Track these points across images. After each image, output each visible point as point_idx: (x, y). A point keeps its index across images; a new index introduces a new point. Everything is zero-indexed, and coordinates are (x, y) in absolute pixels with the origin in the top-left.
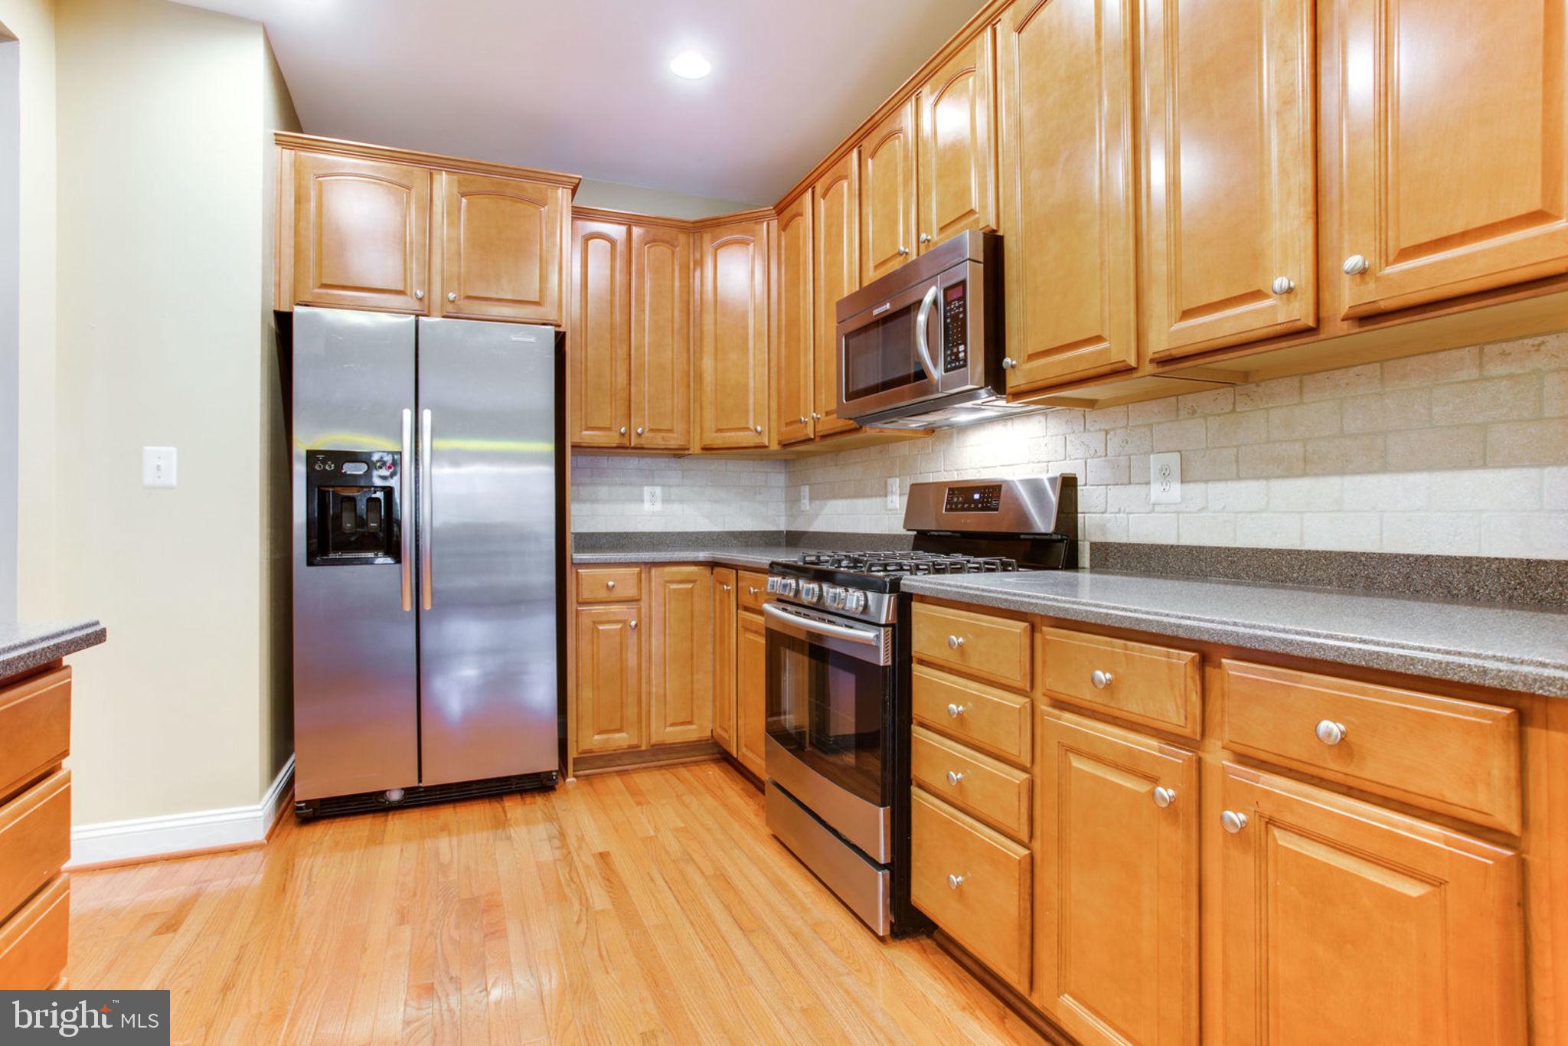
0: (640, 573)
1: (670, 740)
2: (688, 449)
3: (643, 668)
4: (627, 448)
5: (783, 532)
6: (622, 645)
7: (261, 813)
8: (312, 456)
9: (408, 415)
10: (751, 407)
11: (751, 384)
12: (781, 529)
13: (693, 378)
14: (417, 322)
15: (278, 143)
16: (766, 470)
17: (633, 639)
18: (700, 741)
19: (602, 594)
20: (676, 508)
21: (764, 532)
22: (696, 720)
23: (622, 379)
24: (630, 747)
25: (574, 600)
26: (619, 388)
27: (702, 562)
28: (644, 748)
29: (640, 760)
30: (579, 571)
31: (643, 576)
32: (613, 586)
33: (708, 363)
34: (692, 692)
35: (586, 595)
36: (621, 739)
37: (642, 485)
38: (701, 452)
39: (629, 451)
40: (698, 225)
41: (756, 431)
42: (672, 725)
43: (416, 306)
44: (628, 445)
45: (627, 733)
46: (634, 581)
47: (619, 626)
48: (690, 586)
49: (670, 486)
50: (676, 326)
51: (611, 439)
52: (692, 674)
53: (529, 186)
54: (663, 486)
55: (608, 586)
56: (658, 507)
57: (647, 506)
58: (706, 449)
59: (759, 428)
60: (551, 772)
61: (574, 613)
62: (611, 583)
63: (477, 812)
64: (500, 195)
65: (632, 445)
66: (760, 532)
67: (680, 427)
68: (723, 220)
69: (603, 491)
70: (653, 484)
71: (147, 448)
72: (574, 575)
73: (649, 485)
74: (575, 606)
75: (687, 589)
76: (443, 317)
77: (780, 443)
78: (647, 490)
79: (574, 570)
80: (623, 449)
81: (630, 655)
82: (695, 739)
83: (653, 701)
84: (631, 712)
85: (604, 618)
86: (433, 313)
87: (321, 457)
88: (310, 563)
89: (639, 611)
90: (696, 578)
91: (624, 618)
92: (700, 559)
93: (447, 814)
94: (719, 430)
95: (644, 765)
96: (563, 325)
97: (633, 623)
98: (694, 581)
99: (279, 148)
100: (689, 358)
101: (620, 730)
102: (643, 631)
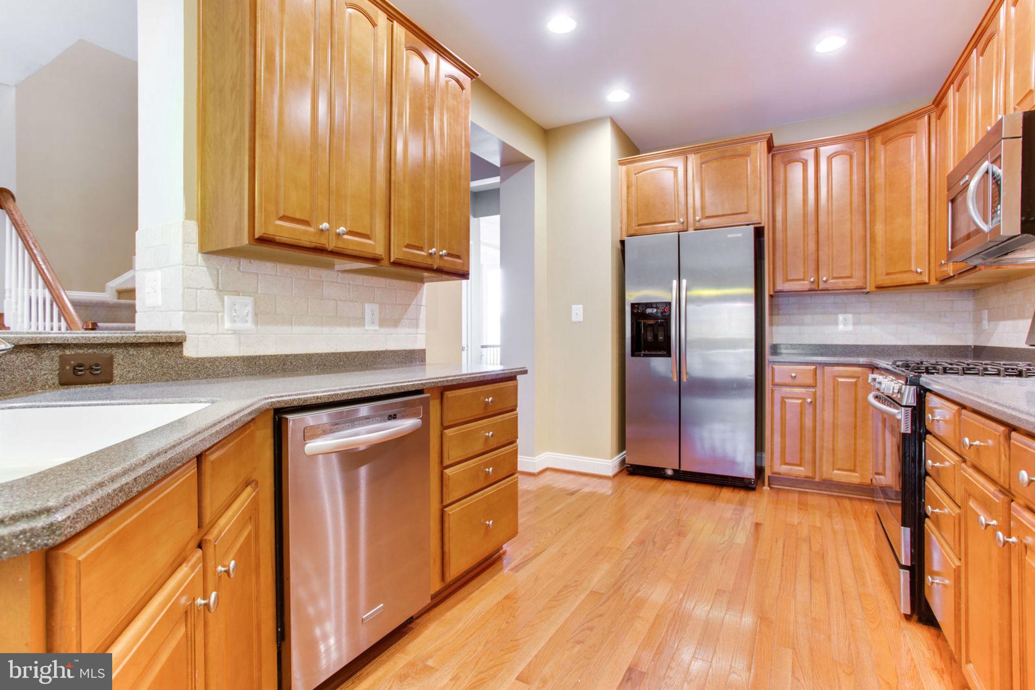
0: (816, 369)
1: (836, 479)
2: (865, 288)
3: (818, 429)
4: (816, 290)
5: (971, 346)
6: (802, 413)
7: (611, 464)
8: (633, 306)
9: (675, 283)
10: (913, 255)
11: (914, 239)
12: (969, 344)
13: (868, 239)
14: (679, 236)
15: (620, 164)
16: (951, 299)
17: (809, 411)
18: (862, 485)
19: (789, 381)
20: (865, 328)
21: (949, 346)
22: (858, 469)
23: (812, 246)
24: (806, 477)
25: (771, 383)
26: (810, 253)
27: (862, 364)
28: (817, 479)
29: (817, 488)
30: (774, 366)
31: (818, 371)
32: (795, 377)
33: (879, 228)
34: (855, 451)
35: (777, 380)
36: (800, 471)
37: (837, 314)
38: (875, 289)
39: (818, 292)
40: (872, 132)
41: (917, 272)
42: (839, 469)
43: (681, 227)
44: (817, 289)
45: (805, 468)
46: (811, 374)
47: (800, 401)
48: (854, 380)
49: (860, 314)
50: (855, 206)
51: (805, 285)
52: (855, 439)
53: (740, 148)
54: (853, 313)
55: (791, 376)
56: (850, 328)
57: (841, 327)
58: (879, 288)
59: (919, 270)
60: (751, 479)
61: (770, 391)
62: (793, 375)
63: (706, 490)
64: (723, 158)
65: (820, 288)
66: (945, 346)
67: (858, 274)
68: (890, 124)
69: (808, 318)
70: (846, 313)
71: (573, 306)
72: (770, 369)
73: (842, 313)
74: (771, 386)
75: (851, 383)
76: (695, 230)
77: (937, 280)
78: (841, 317)
79: (770, 366)
80: (815, 291)
81: (807, 420)
82: (857, 483)
83: (825, 452)
84: (808, 456)
85: (789, 395)
86: (690, 229)
87: (636, 306)
88: (633, 355)
89: (815, 393)
90: (859, 375)
91: (803, 397)
92: (861, 363)
93: (691, 487)
94: (888, 274)
95: (819, 492)
96: (763, 222)
97: (809, 400)
98: (858, 377)
99: (620, 166)
100: (865, 227)
101: (800, 465)
102: (818, 406)
